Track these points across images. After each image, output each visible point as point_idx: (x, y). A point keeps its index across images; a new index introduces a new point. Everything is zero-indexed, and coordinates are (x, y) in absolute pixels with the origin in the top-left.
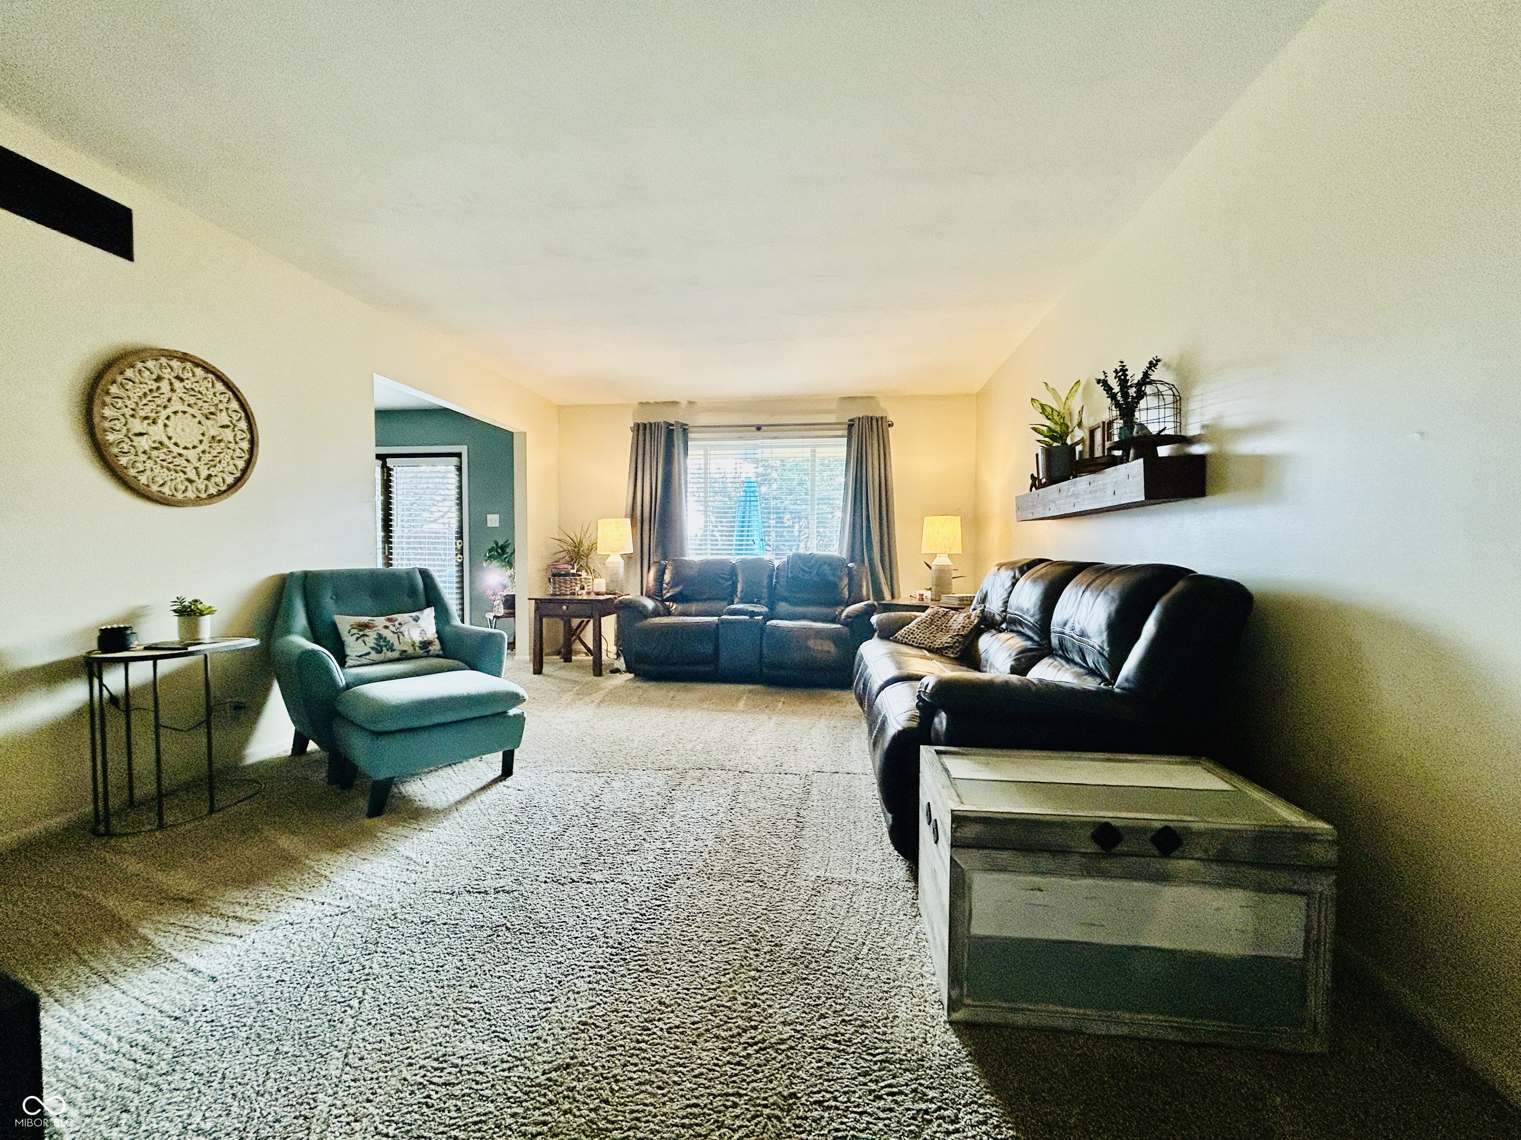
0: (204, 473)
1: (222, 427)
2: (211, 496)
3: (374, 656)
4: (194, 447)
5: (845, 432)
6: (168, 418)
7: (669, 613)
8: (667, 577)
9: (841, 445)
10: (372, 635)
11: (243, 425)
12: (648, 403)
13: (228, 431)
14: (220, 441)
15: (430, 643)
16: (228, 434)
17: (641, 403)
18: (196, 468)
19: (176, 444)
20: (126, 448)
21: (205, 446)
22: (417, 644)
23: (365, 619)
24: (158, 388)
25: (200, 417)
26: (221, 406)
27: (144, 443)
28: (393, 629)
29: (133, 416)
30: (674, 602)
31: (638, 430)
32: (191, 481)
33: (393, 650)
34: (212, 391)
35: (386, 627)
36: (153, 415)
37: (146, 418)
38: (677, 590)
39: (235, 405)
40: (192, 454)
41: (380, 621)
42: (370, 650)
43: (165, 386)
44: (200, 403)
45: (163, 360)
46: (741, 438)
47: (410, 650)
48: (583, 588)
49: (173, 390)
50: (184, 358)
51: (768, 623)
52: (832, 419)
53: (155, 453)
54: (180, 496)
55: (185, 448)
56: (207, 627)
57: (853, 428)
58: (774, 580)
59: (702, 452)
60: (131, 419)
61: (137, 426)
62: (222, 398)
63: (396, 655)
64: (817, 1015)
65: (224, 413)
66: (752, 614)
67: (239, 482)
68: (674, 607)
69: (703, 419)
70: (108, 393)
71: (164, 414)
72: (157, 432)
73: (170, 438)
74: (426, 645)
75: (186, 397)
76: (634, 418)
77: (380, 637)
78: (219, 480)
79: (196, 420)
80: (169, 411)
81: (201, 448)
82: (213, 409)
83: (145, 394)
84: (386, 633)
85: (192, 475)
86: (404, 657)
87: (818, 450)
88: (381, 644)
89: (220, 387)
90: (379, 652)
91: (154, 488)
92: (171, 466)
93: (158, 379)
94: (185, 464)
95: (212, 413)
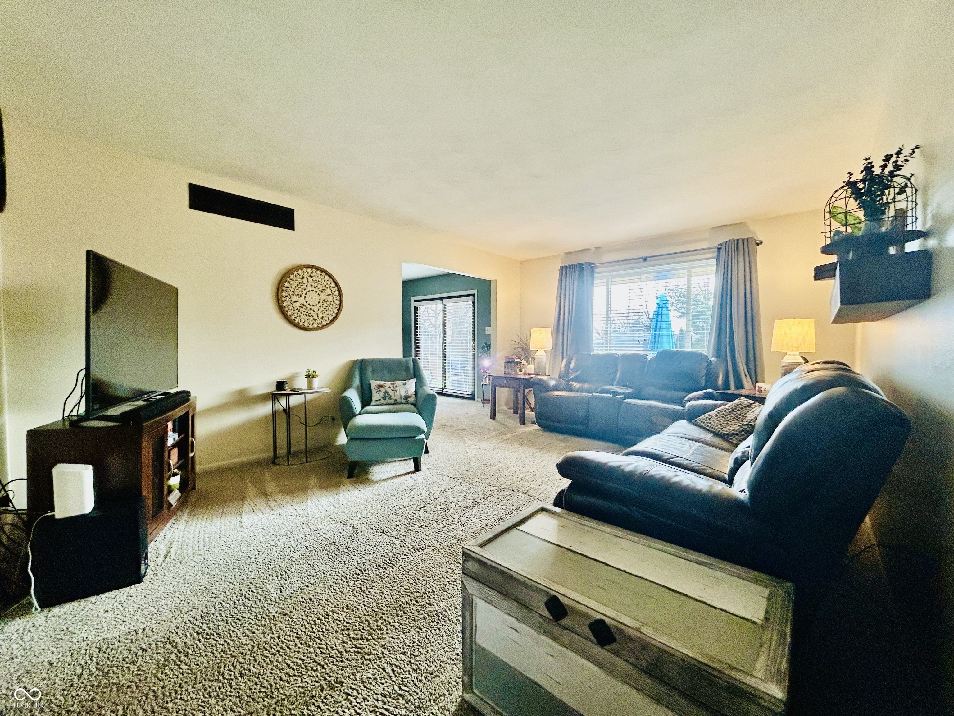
0: (320, 316)
1: (328, 295)
2: (323, 326)
3: (382, 401)
4: (316, 305)
5: (715, 255)
6: (306, 294)
7: (570, 389)
8: (572, 365)
9: (712, 265)
10: (383, 390)
11: (337, 293)
12: (570, 253)
13: (330, 297)
14: (326, 302)
15: (409, 397)
16: (330, 298)
17: (566, 253)
18: (317, 314)
19: (309, 305)
20: (290, 308)
21: (321, 304)
22: (403, 397)
23: (382, 383)
24: (303, 282)
25: (319, 292)
26: (327, 286)
27: (297, 305)
28: (392, 388)
29: (293, 295)
30: (575, 381)
31: (562, 271)
32: (315, 320)
33: (391, 399)
34: (323, 280)
35: (390, 387)
36: (300, 293)
37: (298, 295)
38: (578, 373)
39: (333, 285)
40: (315, 308)
41: (388, 384)
42: (380, 398)
43: (305, 280)
44: (319, 286)
45: (305, 270)
46: (632, 268)
47: (399, 400)
48: (521, 371)
49: (308, 282)
50: (312, 267)
51: (626, 401)
52: (705, 245)
53: (301, 309)
54: (311, 326)
55: (313, 306)
56: (316, 383)
57: (721, 250)
58: (646, 370)
59: (605, 281)
60: (292, 296)
61: (294, 298)
62: (328, 282)
63: (392, 401)
64: (402, 650)
65: (329, 289)
66: (614, 393)
67: (335, 318)
68: (575, 385)
69: (606, 258)
70: (284, 286)
71: (304, 292)
72: (302, 300)
73: (307, 302)
74: (407, 398)
75: (313, 284)
76: (562, 263)
77: (386, 392)
78: (326, 318)
79: (317, 294)
80: (306, 291)
81: (319, 305)
82: (324, 288)
83: (297, 285)
84: (389, 391)
85: (315, 317)
86: (396, 403)
87: (693, 270)
88: (386, 396)
89: (327, 277)
90: (385, 399)
91: (301, 324)
92: (307, 314)
93: (303, 278)
94: (313, 312)
95: (323, 290)
